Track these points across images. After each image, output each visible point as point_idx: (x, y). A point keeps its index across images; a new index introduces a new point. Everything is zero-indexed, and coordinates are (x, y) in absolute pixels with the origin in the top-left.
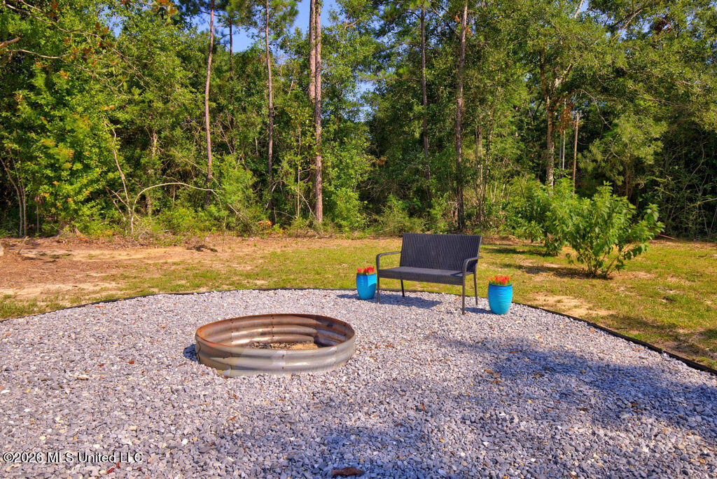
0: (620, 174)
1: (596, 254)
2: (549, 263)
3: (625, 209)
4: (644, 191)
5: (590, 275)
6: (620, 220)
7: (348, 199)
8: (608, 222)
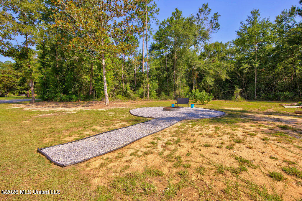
0: (207, 88)
1: (203, 101)
2: (195, 103)
3: (207, 94)
4: (212, 90)
5: (203, 105)
6: (207, 96)
7: (154, 93)
8: (205, 96)
